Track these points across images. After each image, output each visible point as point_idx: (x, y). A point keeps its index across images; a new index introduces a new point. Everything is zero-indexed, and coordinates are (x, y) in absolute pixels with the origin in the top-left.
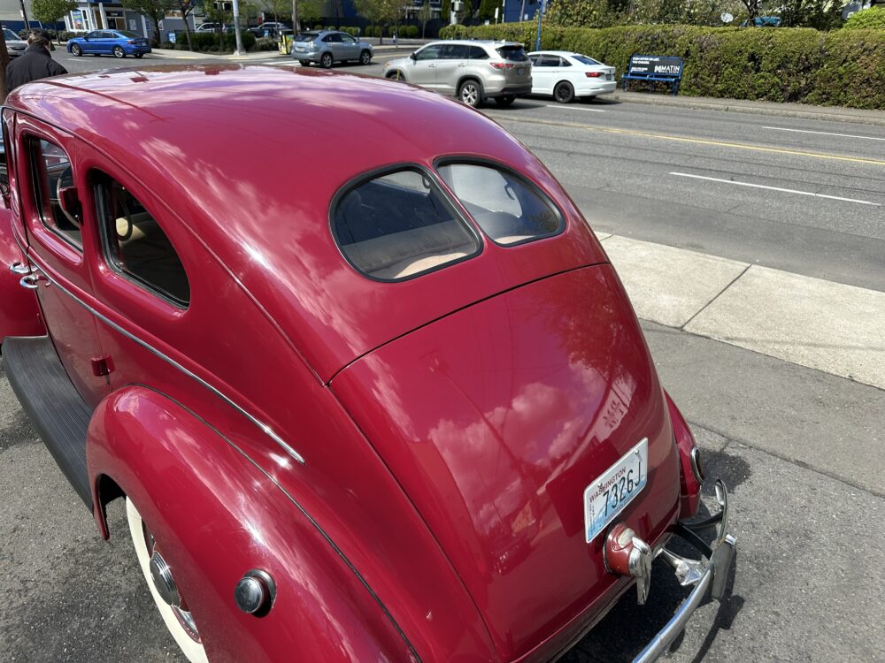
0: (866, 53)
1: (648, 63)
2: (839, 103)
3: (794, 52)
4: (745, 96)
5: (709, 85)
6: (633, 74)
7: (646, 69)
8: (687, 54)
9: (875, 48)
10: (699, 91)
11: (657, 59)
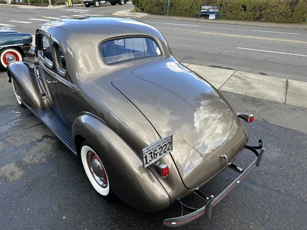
0: (280, 4)
1: (207, 8)
2: (271, 22)
3: (257, 4)
4: (240, 19)
5: (228, 16)
6: (202, 12)
7: (207, 10)
8: (221, 5)
9: (283, 2)
10: (225, 18)
11: (210, 7)
